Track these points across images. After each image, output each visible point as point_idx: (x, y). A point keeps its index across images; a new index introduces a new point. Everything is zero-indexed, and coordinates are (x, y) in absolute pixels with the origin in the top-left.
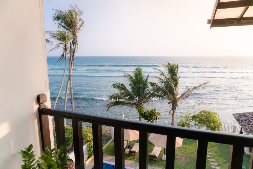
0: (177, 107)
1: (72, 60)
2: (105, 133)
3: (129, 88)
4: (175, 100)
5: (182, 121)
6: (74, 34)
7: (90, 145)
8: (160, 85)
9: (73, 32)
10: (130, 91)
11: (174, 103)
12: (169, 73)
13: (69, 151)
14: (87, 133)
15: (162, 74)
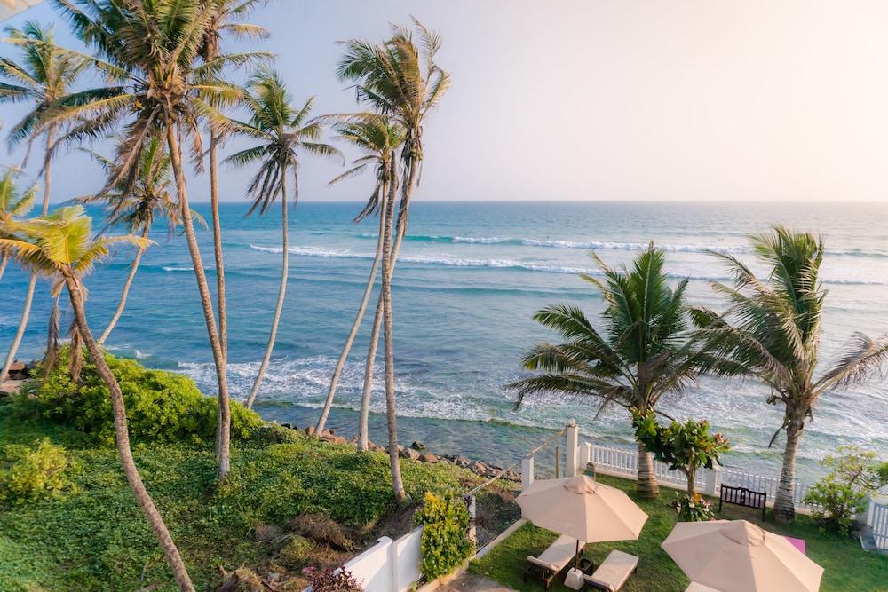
0: (808, 418)
1: (400, 215)
2: (503, 491)
3: (602, 328)
4: (803, 387)
5: (831, 482)
6: (411, 123)
7: (429, 535)
8: (735, 321)
9: (407, 114)
10: (605, 337)
11: (796, 403)
12: (779, 271)
13: (366, 543)
14: (435, 482)
15: (746, 277)
